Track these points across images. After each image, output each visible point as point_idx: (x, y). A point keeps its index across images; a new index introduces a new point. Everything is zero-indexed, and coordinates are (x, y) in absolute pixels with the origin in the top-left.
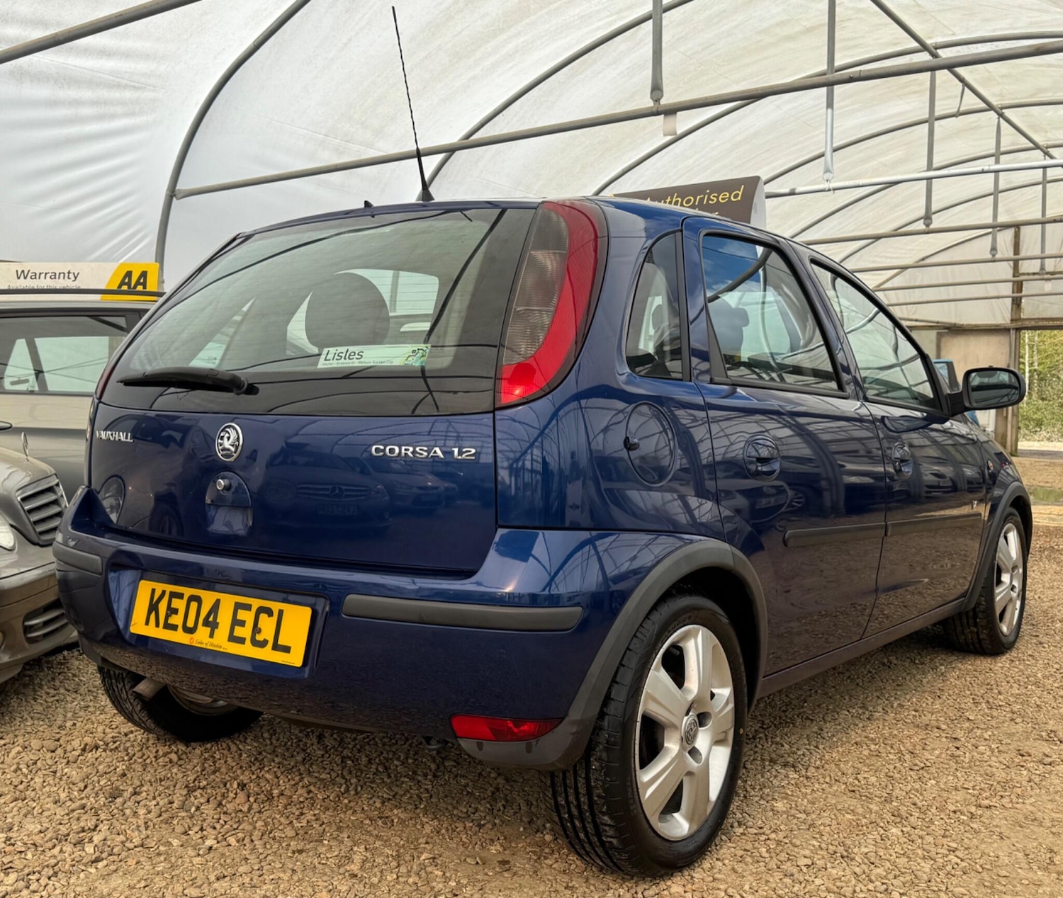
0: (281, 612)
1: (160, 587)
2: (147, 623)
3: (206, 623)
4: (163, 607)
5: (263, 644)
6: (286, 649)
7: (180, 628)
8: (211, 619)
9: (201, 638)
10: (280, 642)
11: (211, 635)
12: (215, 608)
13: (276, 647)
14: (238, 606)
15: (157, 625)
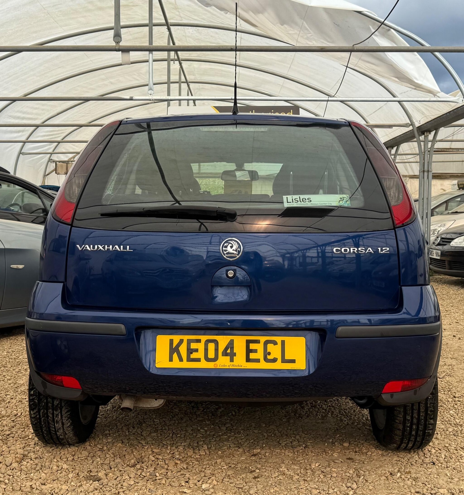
0: (283, 342)
1: (176, 339)
2: (171, 360)
3: (225, 354)
4: (183, 349)
5: (274, 360)
6: (293, 361)
7: (203, 359)
8: (229, 351)
9: (223, 362)
10: (287, 357)
11: (232, 360)
12: (231, 345)
13: (284, 361)
14: (248, 342)
15: (181, 360)
